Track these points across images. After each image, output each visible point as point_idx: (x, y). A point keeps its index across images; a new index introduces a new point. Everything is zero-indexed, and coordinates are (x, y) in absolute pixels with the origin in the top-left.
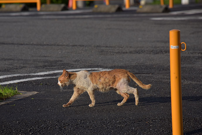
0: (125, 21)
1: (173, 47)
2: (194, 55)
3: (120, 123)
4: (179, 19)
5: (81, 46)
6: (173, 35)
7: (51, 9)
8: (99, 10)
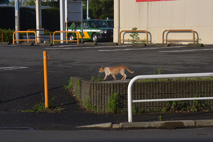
0: (34, 49)
1: (45, 57)
2: (58, 62)
3: (27, 86)
4: (55, 49)
5: (14, 58)
6: (44, 53)
7: (3, 44)
8: (24, 45)
